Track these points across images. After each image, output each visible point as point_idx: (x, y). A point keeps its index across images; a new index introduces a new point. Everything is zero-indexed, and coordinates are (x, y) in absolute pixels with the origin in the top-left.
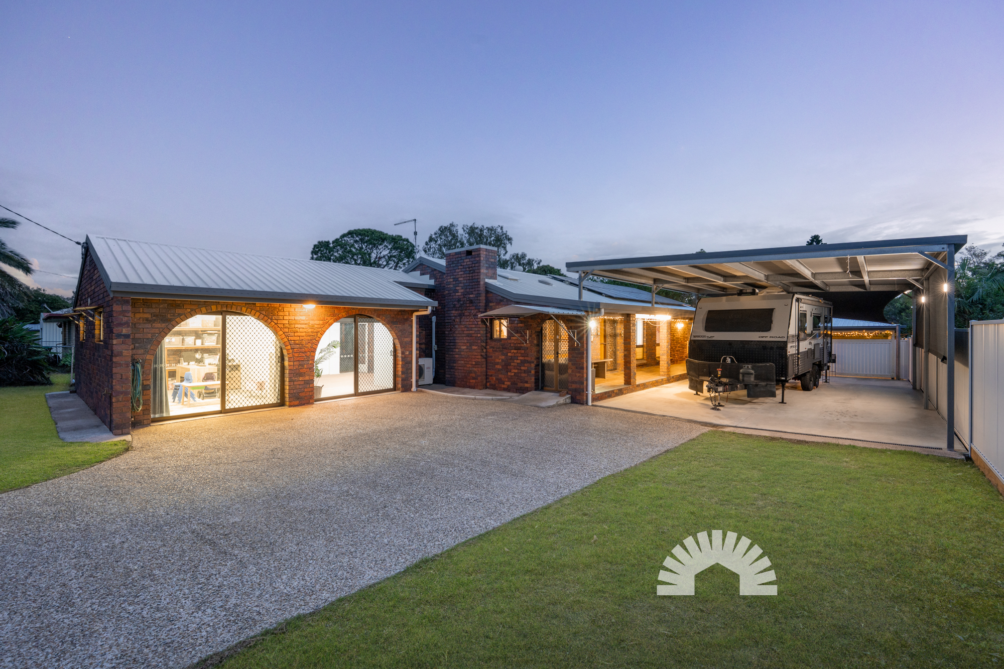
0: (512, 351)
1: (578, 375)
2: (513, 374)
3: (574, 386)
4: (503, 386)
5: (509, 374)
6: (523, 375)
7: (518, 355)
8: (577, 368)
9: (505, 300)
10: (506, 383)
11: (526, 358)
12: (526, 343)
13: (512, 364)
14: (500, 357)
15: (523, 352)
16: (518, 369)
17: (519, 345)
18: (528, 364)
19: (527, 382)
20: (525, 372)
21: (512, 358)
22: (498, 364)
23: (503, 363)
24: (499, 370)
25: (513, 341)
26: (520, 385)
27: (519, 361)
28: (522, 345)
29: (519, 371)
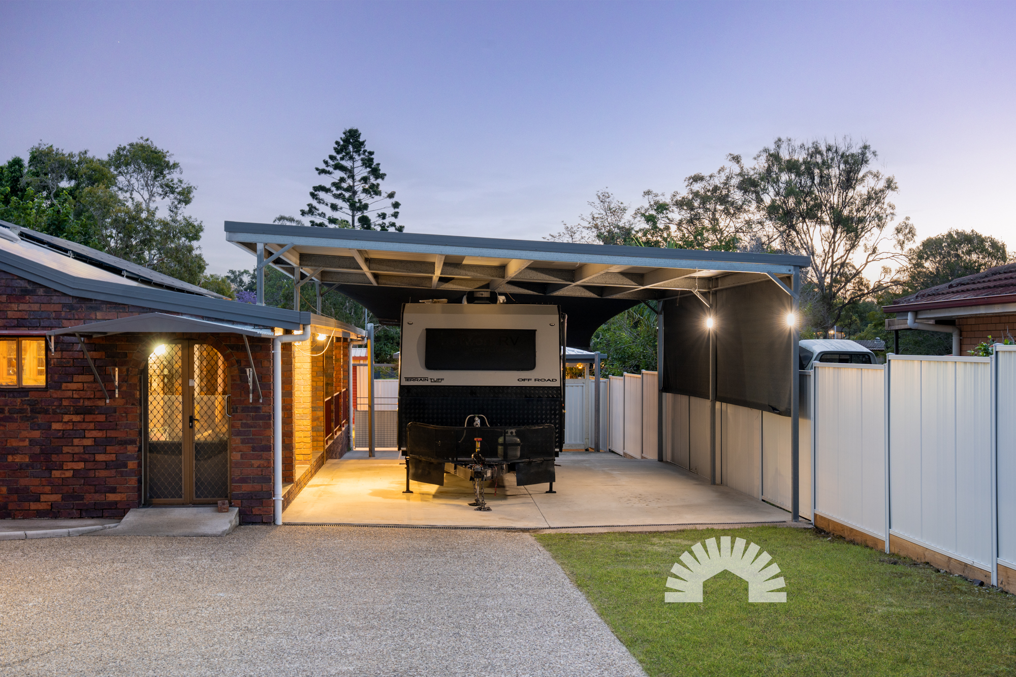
0: (66, 418)
1: (256, 463)
2: (69, 474)
3: (246, 488)
4: (34, 506)
5: (56, 474)
6: (102, 474)
7: (84, 426)
8: (254, 449)
9: (41, 291)
10: (43, 498)
11: (112, 434)
12: (112, 396)
13: (65, 449)
14: (25, 434)
15: (102, 418)
16: (85, 461)
17: (87, 403)
18: (117, 447)
19: (113, 490)
20: (107, 465)
21: (67, 436)
22: (15, 451)
23: (37, 450)
24: (22, 467)
25: (69, 394)
26: (91, 498)
27: (88, 442)
28: (101, 403)
29: (90, 465)
